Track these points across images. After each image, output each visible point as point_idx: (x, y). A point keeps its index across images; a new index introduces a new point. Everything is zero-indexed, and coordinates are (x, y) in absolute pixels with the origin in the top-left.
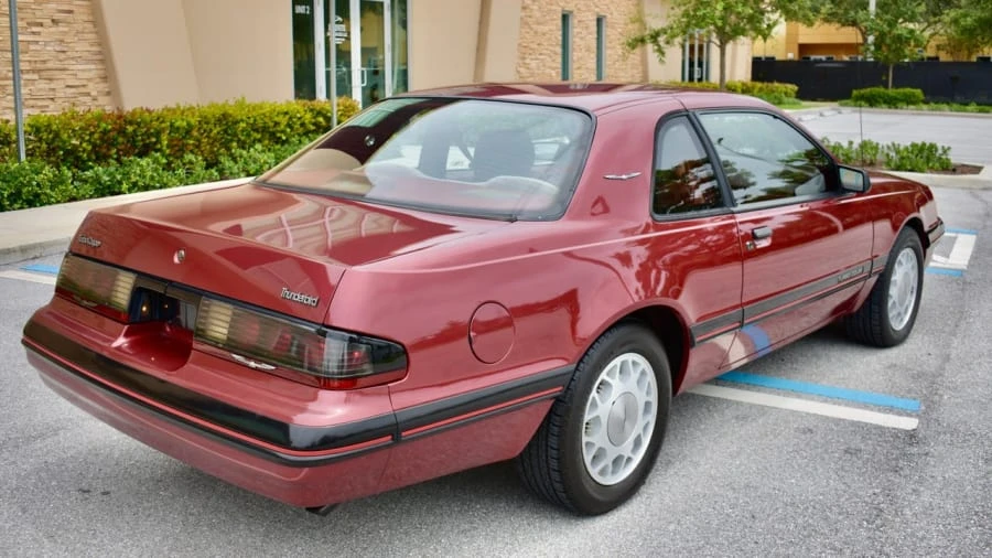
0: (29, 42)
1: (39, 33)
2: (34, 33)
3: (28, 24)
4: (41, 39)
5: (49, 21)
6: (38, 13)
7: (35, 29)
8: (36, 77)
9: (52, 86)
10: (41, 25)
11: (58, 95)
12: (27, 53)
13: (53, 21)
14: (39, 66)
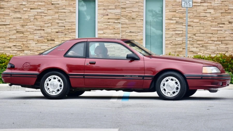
0: (218, 30)
1: (223, 27)
2: (220, 27)
3: (218, 24)
4: (224, 29)
5: (228, 22)
6: (223, 20)
7: (221, 25)
8: (220, 43)
9: (227, 46)
10: (224, 24)
11: (229, 50)
12: (217, 34)
13: (229, 22)
14: (222, 39)
